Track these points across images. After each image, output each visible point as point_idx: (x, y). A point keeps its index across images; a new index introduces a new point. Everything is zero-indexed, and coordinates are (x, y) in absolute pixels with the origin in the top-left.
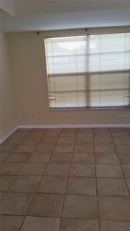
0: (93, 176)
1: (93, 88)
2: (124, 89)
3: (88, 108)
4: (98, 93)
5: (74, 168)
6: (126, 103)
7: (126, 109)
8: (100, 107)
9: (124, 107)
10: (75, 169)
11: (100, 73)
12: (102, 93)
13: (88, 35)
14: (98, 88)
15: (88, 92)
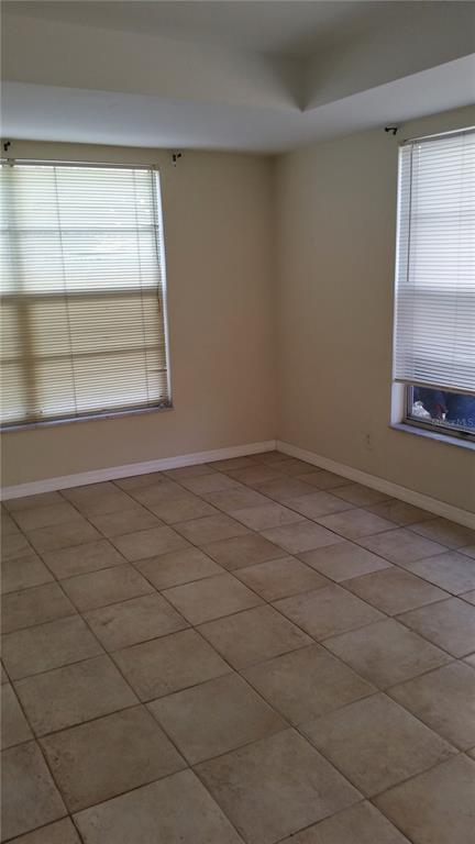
0: (180, 628)
1: (44, 348)
2: (145, 350)
3: (32, 422)
4: (65, 367)
5: (105, 624)
6: (154, 394)
7: (155, 412)
8: (77, 416)
9: (149, 405)
10: (110, 626)
11: (66, 297)
12: (80, 365)
13: (11, 162)
14: (63, 349)
15: (27, 363)
